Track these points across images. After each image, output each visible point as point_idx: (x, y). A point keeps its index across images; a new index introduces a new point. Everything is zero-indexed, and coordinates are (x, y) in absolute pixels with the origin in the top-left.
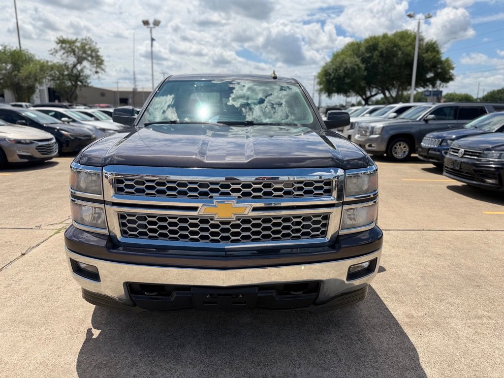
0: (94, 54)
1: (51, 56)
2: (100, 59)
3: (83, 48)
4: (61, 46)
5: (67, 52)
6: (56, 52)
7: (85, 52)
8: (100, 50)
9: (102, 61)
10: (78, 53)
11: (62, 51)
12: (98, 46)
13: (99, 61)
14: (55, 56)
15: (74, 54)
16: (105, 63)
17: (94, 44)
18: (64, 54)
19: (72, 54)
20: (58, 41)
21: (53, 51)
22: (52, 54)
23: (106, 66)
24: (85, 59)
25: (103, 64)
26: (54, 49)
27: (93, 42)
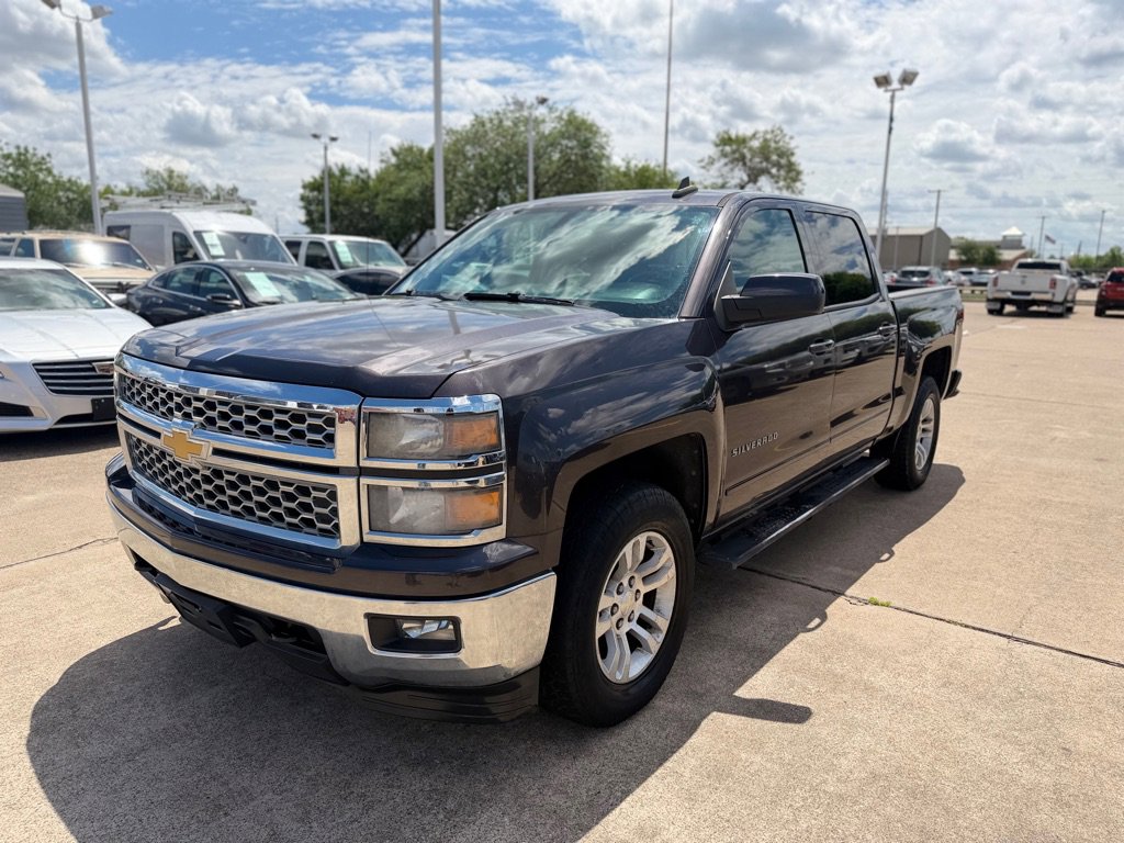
0: (783, 161)
1: (703, 171)
2: (794, 170)
3: (764, 151)
4: (722, 151)
5: (732, 162)
6: (712, 162)
7: (767, 159)
8: (796, 151)
9: (799, 173)
10: (751, 160)
11: (723, 161)
12: (793, 144)
13: (793, 174)
14: (708, 170)
15: (745, 164)
16: (804, 178)
17: (787, 139)
18: (726, 164)
19: (741, 163)
20: (718, 142)
21: (706, 161)
22: (703, 167)
23: (804, 184)
24: (765, 171)
25: (800, 180)
26: (710, 157)
27: (785, 135)
